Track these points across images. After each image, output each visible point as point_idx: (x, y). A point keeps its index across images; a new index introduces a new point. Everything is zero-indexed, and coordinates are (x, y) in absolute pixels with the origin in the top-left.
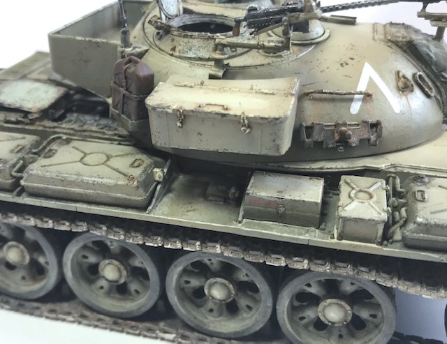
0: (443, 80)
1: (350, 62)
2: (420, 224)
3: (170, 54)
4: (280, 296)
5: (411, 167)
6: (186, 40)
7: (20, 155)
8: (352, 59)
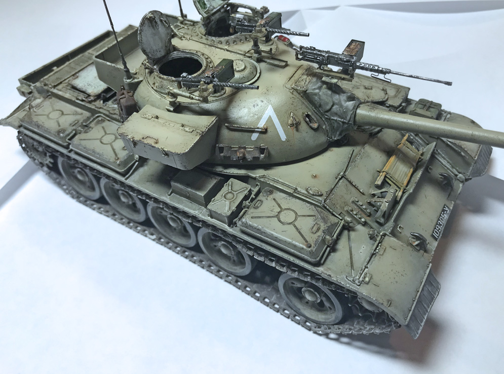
1: (260, 103)
3: (151, 87)
6: (160, 80)
7: (74, 127)
8: (263, 101)
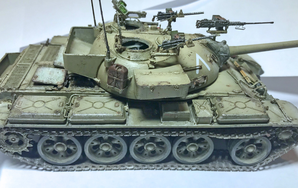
0: (218, 55)
1: (191, 54)
2: (224, 116)
3: (128, 60)
4: (174, 146)
5: (214, 93)
6: (134, 53)
8: (192, 53)
